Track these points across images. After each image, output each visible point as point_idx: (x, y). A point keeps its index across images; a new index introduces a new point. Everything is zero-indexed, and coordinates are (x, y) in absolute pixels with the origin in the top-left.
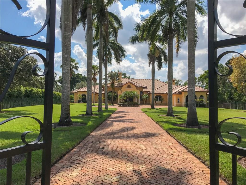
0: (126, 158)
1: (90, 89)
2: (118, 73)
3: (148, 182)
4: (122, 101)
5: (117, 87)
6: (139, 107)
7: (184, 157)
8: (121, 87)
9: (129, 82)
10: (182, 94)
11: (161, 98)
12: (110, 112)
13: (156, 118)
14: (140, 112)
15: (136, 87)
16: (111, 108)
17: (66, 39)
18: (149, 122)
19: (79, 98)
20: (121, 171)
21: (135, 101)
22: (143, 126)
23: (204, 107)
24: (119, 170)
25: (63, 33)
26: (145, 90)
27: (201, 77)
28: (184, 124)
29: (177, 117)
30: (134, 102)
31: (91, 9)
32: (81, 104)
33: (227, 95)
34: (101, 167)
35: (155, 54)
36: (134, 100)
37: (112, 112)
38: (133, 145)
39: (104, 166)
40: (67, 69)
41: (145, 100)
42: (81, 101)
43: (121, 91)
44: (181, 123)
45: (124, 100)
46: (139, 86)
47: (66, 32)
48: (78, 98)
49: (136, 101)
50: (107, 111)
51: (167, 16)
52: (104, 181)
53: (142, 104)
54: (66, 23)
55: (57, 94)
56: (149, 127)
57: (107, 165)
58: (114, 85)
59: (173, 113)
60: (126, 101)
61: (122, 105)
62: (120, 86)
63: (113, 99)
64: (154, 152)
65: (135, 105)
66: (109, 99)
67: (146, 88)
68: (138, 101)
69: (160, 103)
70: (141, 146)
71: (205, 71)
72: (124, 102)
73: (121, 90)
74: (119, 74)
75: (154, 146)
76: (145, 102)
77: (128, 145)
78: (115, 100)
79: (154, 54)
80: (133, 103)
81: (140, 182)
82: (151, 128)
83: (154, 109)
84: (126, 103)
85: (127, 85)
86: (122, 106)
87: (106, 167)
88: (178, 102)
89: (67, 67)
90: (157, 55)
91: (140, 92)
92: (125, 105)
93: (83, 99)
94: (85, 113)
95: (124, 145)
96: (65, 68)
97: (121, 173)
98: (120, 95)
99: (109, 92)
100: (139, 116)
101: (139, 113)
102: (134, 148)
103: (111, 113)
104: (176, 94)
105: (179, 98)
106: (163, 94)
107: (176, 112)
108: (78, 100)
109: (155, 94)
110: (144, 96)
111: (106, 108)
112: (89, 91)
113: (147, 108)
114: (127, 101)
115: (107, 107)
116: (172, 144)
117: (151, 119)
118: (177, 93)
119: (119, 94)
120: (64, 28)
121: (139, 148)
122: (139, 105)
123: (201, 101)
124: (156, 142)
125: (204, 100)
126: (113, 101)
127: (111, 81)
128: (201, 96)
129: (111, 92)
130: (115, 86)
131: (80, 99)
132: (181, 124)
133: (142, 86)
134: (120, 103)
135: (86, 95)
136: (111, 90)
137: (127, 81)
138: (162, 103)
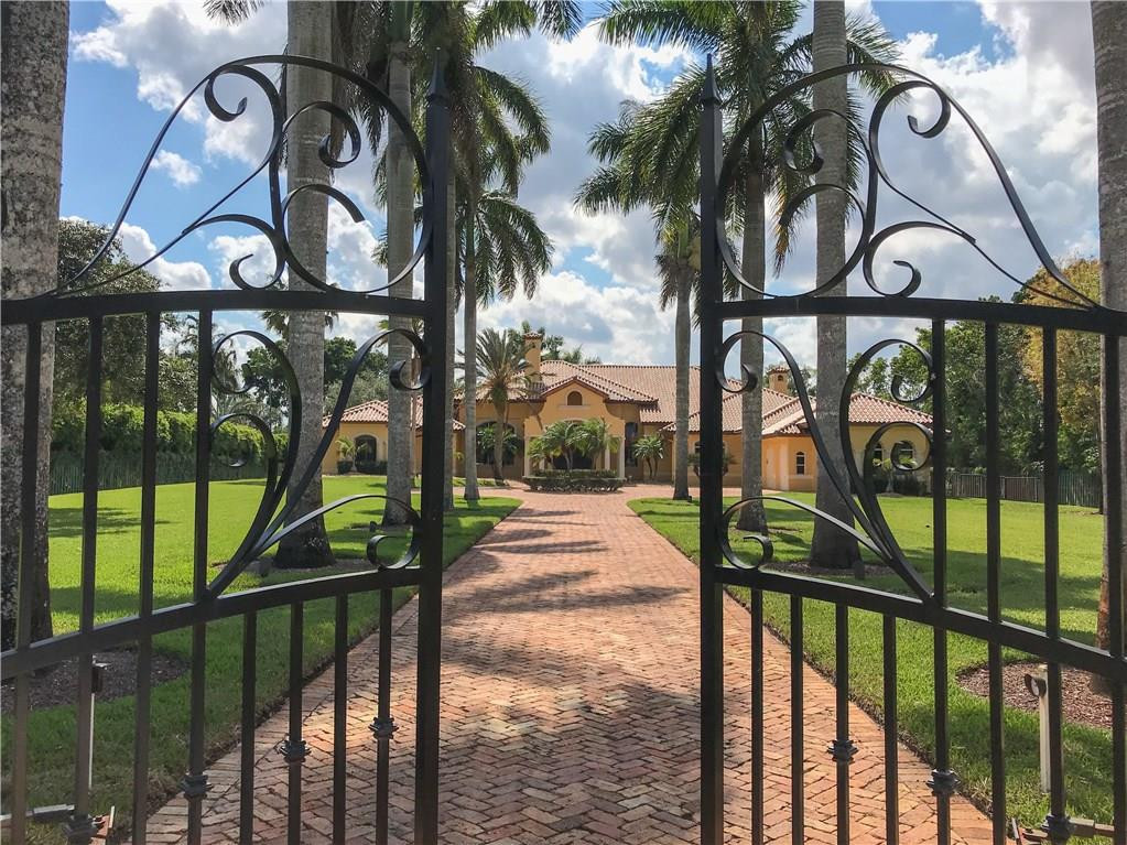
0: (558, 673)
1: (400, 415)
2: (525, 337)
3: (630, 736)
4: (541, 466)
5: (518, 401)
6: (621, 492)
7: (772, 672)
8: (536, 400)
9: (575, 380)
12: (486, 515)
13: (690, 538)
14: (622, 515)
15: (608, 401)
16: (493, 498)
17: (305, 203)
18: (657, 555)
19: (342, 454)
20: (540, 709)
21: (603, 467)
22: (632, 569)
23: (918, 496)
24: (533, 705)
25: (295, 182)
26: (646, 416)
27: (905, 360)
28: (803, 561)
29: (779, 535)
30: (598, 473)
31: (405, 64)
32: (353, 479)
33: (1022, 439)
34: (465, 700)
35: (690, 254)
36: (598, 463)
37: (497, 516)
38: (587, 634)
39: (477, 697)
40: (312, 329)
41: (648, 460)
42: (354, 468)
43: (539, 419)
44: (791, 557)
45: (550, 461)
46: (618, 398)
47: (305, 176)
48: (339, 453)
49: (607, 467)
50: (474, 510)
52: (483, 733)
53: (636, 478)
54: (307, 139)
55: (239, 435)
56: (655, 574)
57: (489, 694)
58: (506, 394)
59: (763, 517)
60: (559, 463)
61: (544, 484)
62: (534, 397)
63: (499, 455)
64: (663, 658)
65: (601, 484)
66: (485, 456)
67: (652, 405)
68: (614, 464)
70: (615, 636)
71: (922, 331)
72: (550, 469)
73: (536, 413)
74: (528, 342)
75: (668, 639)
76: (646, 473)
77: (566, 635)
78: (513, 463)
79: (687, 258)
80: (592, 475)
81: (605, 737)
82: (664, 576)
83: (685, 502)
84: (562, 476)
85: (565, 393)
86: (543, 491)
87: (487, 700)
88: (800, 470)
89: (311, 323)
91: (627, 425)
92: (557, 483)
93: (360, 456)
94: (379, 519)
95: (549, 635)
96: (304, 325)
97: (539, 715)
98: (533, 438)
99: (484, 426)
100: (617, 531)
101: (618, 519)
102: (588, 645)
103: (494, 520)
104: (787, 435)
105: (800, 453)
107: (780, 516)
108: (339, 463)
109: (690, 436)
110: (647, 441)
111: (471, 496)
113: (658, 499)
114: (566, 468)
115: (476, 491)
116: (738, 632)
117: (668, 543)
118: (795, 430)
119: (527, 435)
120: (299, 158)
121: (610, 643)
122: (623, 485)
124: (676, 625)
125: (913, 461)
126: (500, 465)
127: (492, 375)
129: (492, 423)
130: (512, 396)
131: (350, 458)
132: (792, 562)
133: (643, 399)
134: (531, 474)
135: (378, 439)
136: (492, 415)
137: (563, 372)
138: (727, 474)
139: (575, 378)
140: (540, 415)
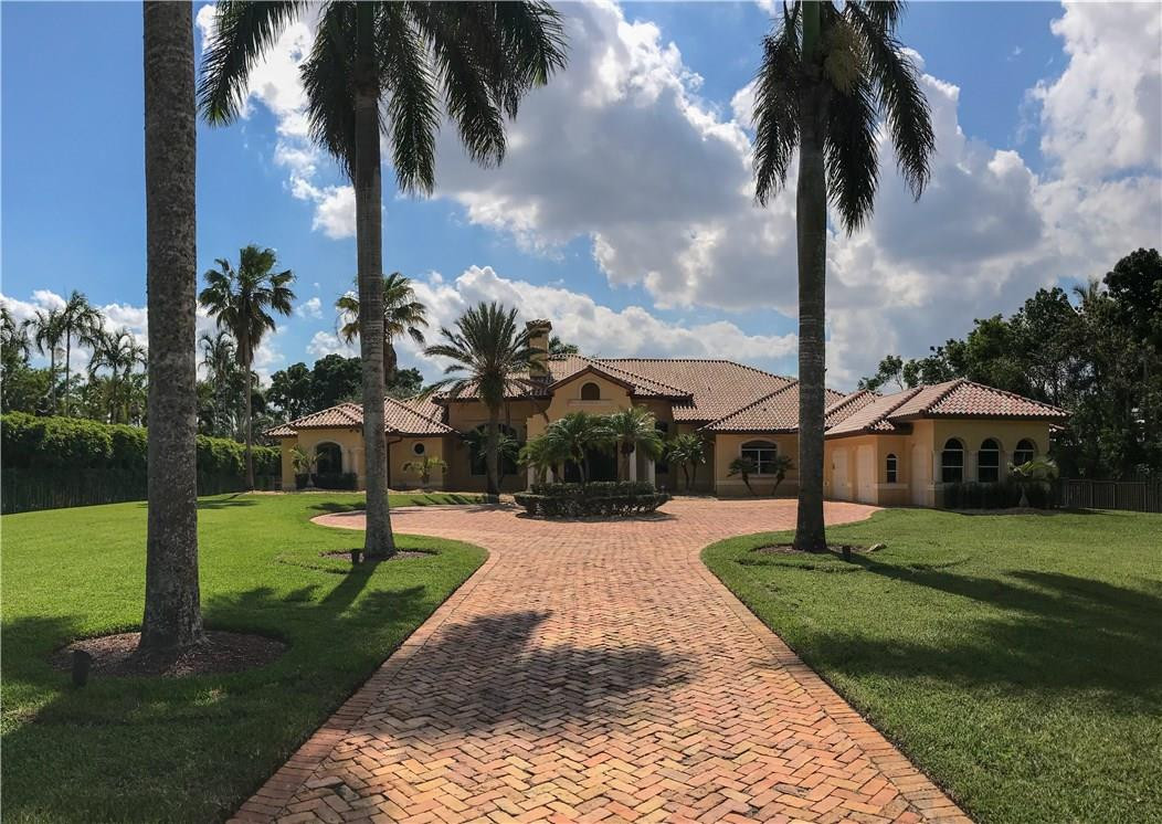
5: (519, 397)
8: (543, 395)
10: (911, 433)
11: (773, 454)
15: (633, 395)
21: (627, 478)
26: (680, 413)
30: (627, 487)
36: (621, 472)
41: (685, 466)
42: (311, 483)
43: (546, 416)
46: (645, 392)
49: (634, 477)
61: (545, 503)
62: (540, 391)
63: (493, 464)
67: (687, 401)
68: (642, 473)
69: (769, 482)
72: (560, 481)
73: (542, 411)
76: (681, 482)
80: (616, 490)
84: (574, 492)
85: (578, 385)
88: (891, 478)
104: (877, 432)
105: (891, 456)
106: (788, 431)
108: (297, 477)
110: (684, 443)
114: (579, 481)
119: (530, 438)
126: (495, 475)
127: (481, 361)
128: (1023, 444)
133: (667, 392)
135: (342, 446)
138: (783, 482)
139: (591, 367)
140: (547, 412)
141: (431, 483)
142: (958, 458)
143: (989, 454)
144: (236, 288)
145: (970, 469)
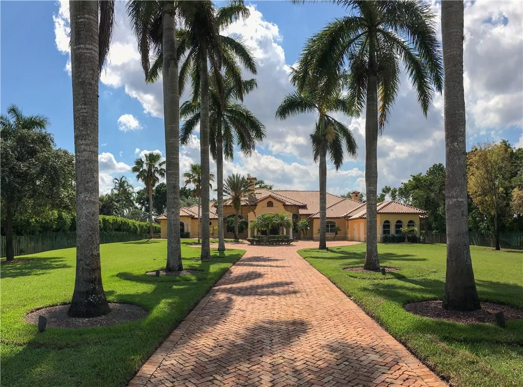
1: (173, 210)
2: (248, 179)
4: (256, 234)
5: (245, 205)
6: (292, 245)
11: (334, 226)
14: (295, 259)
15: (285, 205)
16: (232, 250)
21: (283, 234)
26: (302, 212)
30: (281, 236)
31: (171, 16)
35: (326, 134)
36: (281, 232)
37: (232, 262)
41: (303, 230)
43: (255, 213)
45: (259, 231)
46: (289, 204)
49: (285, 233)
50: (222, 258)
51: (362, 34)
53: (298, 238)
58: (240, 202)
59: (378, 262)
60: (264, 233)
61: (256, 241)
62: (252, 204)
63: (237, 229)
65: (283, 241)
67: (304, 207)
68: (288, 232)
69: (333, 235)
72: (260, 235)
73: (253, 211)
74: (249, 181)
76: (302, 236)
78: (243, 232)
79: (325, 136)
80: (278, 238)
83: (325, 251)
84: (265, 238)
85: (265, 202)
86: (257, 245)
90: (330, 138)
91: (292, 216)
92: (263, 241)
98: (252, 221)
99: (230, 217)
103: (230, 264)
106: (339, 218)
110: (302, 222)
111: (222, 249)
112: (173, 213)
113: (311, 249)
114: (267, 234)
115: (224, 246)
117: (329, 281)
119: (249, 220)
122: (292, 241)
123: (411, 231)
125: (416, 229)
126: (237, 233)
127: (233, 194)
128: (411, 222)
129: (234, 215)
130: (243, 203)
133: (297, 204)
134: (251, 237)
135: (185, 223)
136: (234, 211)
137: (265, 193)
138: (337, 235)
139: (270, 195)
140: (255, 211)
141: (215, 236)
142: (388, 226)
143: (399, 225)
144: (145, 167)
145: (393, 230)
